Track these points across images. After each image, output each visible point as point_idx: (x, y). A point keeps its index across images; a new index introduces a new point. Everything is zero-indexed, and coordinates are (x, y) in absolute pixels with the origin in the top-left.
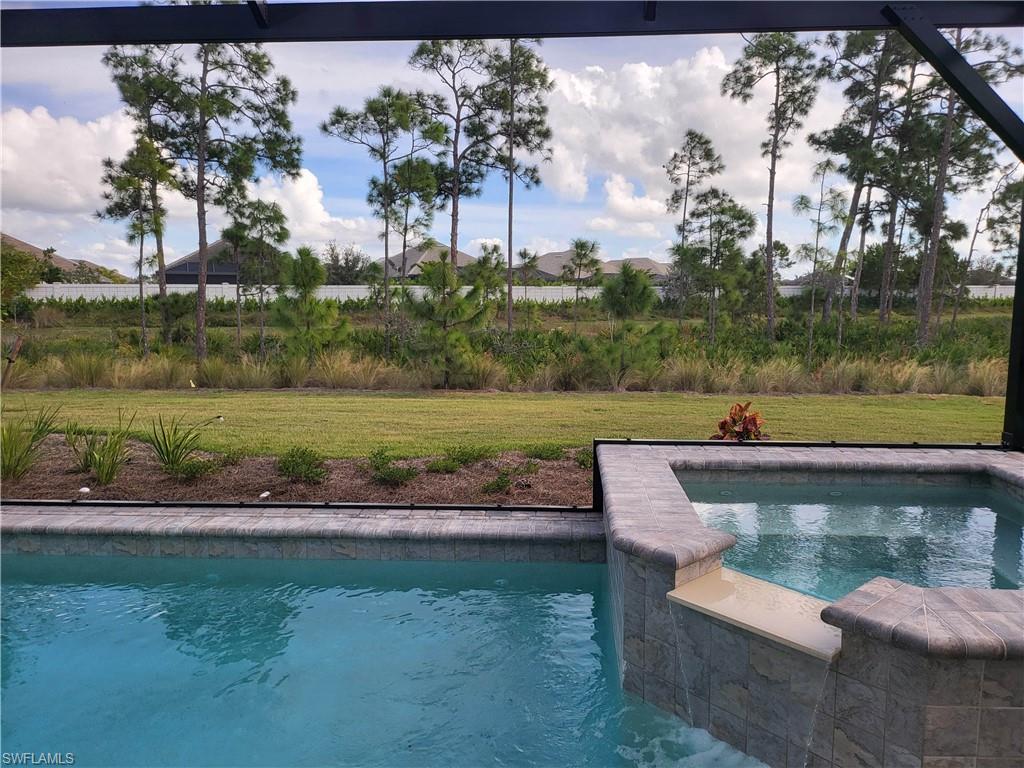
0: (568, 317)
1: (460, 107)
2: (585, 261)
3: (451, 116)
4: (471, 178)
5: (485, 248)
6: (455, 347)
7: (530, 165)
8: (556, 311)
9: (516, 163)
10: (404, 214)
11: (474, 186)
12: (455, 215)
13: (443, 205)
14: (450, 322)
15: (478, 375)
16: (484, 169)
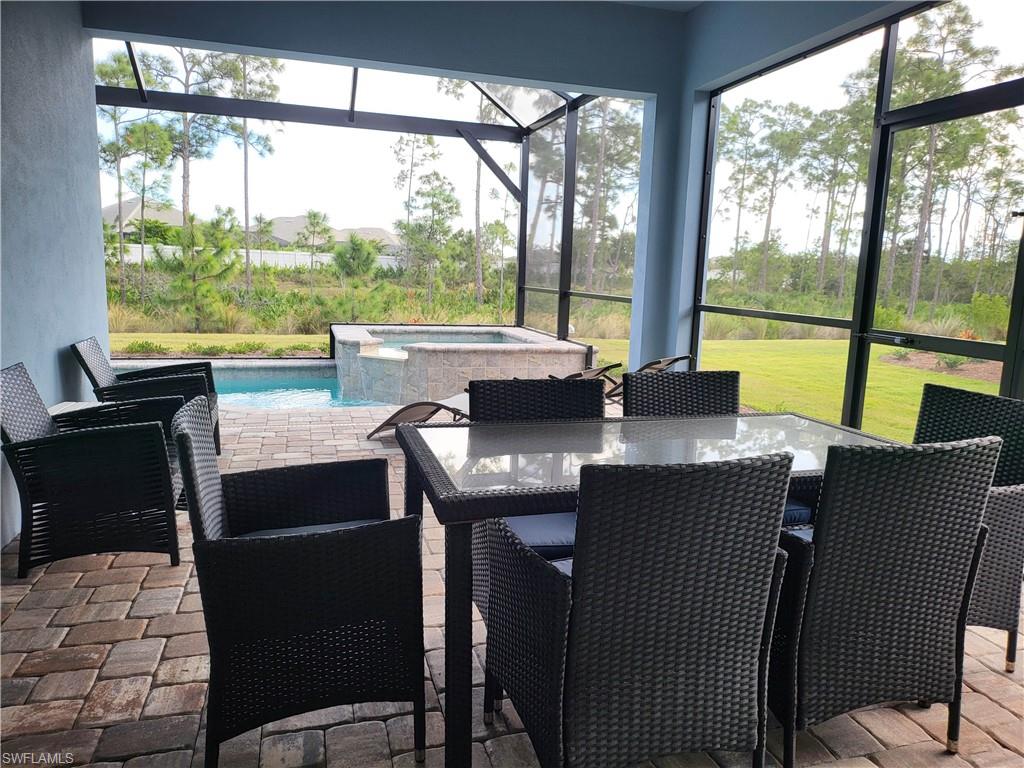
0: (301, 283)
1: (188, 73)
2: (318, 229)
3: (179, 80)
4: (201, 141)
5: (218, 210)
6: (207, 297)
7: (264, 135)
8: (289, 276)
9: (249, 130)
10: (141, 176)
11: (205, 150)
12: (186, 177)
13: (171, 165)
14: (200, 275)
15: (227, 322)
16: (215, 134)
